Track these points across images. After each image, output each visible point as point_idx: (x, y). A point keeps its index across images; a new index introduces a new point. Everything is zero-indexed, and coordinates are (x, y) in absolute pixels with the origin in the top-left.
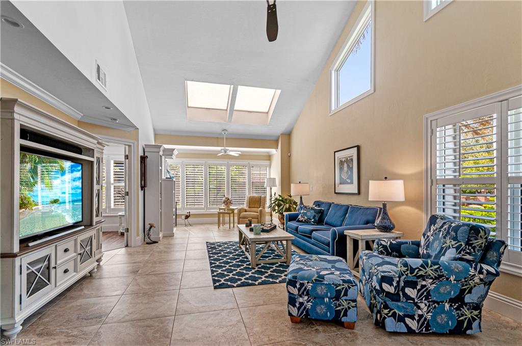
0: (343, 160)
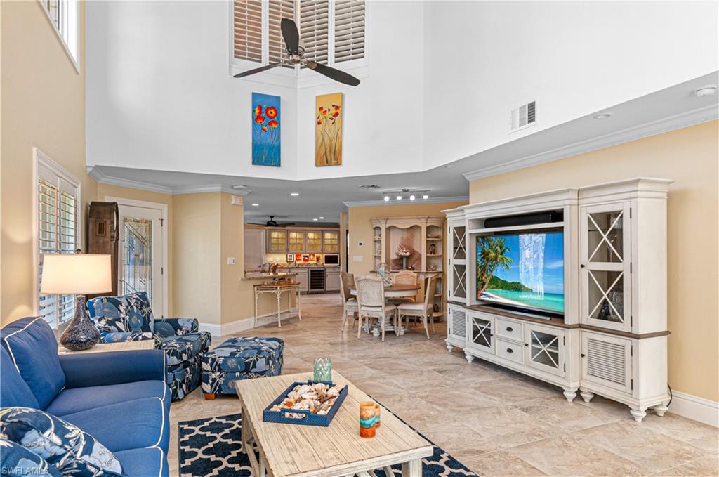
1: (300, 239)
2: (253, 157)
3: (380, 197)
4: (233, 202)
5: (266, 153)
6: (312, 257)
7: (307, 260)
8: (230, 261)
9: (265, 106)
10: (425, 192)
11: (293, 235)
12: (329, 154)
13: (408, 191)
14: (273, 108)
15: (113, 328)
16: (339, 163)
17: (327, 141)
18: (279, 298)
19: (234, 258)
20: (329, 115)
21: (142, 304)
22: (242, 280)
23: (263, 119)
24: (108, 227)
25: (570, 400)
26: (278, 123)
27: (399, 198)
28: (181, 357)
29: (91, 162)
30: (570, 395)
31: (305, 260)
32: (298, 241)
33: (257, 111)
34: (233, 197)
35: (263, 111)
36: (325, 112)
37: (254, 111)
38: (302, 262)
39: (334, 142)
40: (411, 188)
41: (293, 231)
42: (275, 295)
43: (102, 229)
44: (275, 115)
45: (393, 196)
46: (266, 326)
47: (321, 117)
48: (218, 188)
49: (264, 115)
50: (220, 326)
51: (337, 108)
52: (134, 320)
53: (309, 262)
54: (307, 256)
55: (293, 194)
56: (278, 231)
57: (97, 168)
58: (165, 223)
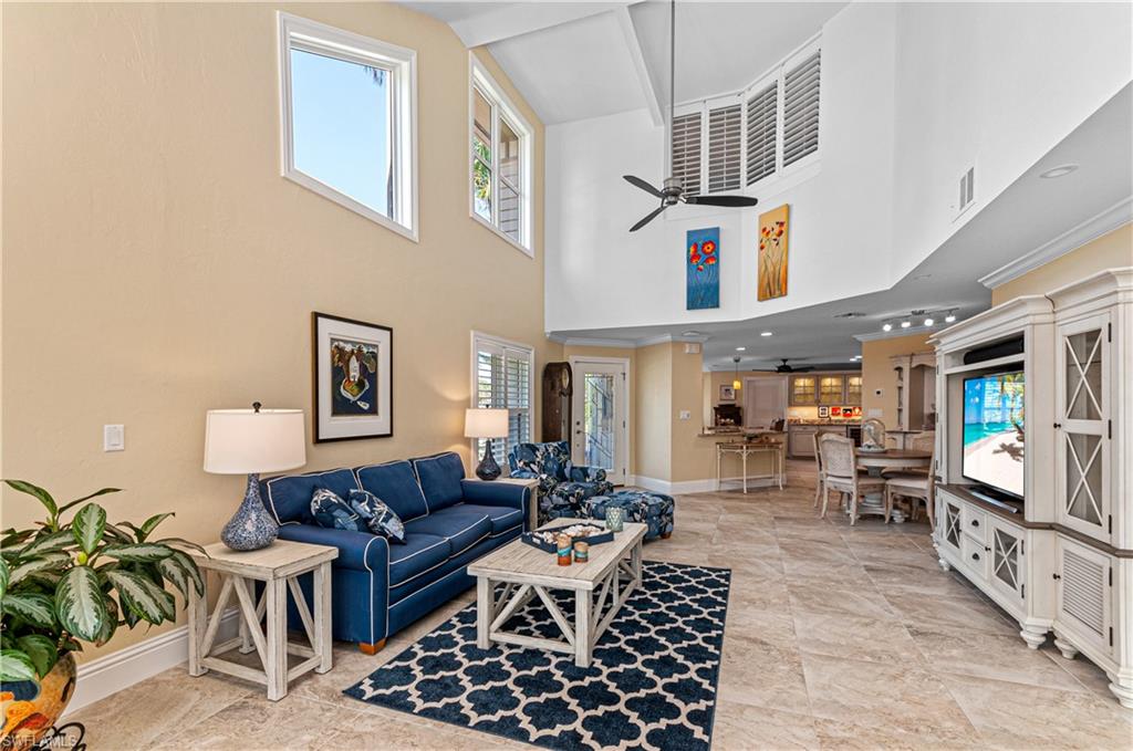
0: (348, 348)
1: (836, 386)
2: (688, 302)
3: (877, 326)
4: (687, 351)
5: (704, 294)
6: (857, 410)
7: (850, 415)
8: (683, 415)
9: (701, 243)
10: (950, 312)
11: (828, 382)
12: (773, 286)
13: (922, 312)
14: (711, 242)
15: (528, 469)
16: (783, 293)
17: (771, 269)
18: (744, 458)
19: (688, 412)
20: (773, 235)
21: (560, 451)
22: (699, 436)
23: (699, 257)
24: (558, 384)
25: (1033, 647)
26: (716, 258)
27: (906, 325)
28: (567, 498)
29: (548, 329)
30: (1033, 637)
31: (845, 415)
32: (834, 390)
33: (692, 250)
34: (687, 345)
35: (699, 248)
36: (768, 233)
37: (688, 251)
38: (841, 418)
39: (777, 268)
40: (927, 308)
41: (828, 376)
42: (740, 455)
43: (553, 387)
44: (713, 250)
45: (896, 322)
46: (730, 491)
47: (765, 240)
48: (668, 338)
49: (700, 252)
50: (669, 484)
51: (782, 224)
52: (550, 465)
53: (853, 418)
54: (850, 410)
55: (763, 335)
56: (804, 377)
57: (553, 333)
58: (627, 376)
